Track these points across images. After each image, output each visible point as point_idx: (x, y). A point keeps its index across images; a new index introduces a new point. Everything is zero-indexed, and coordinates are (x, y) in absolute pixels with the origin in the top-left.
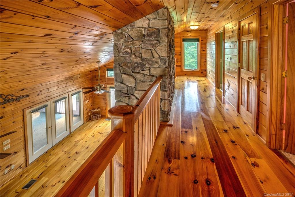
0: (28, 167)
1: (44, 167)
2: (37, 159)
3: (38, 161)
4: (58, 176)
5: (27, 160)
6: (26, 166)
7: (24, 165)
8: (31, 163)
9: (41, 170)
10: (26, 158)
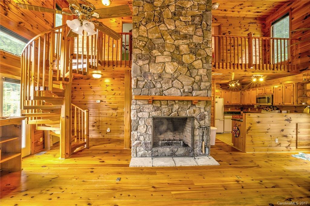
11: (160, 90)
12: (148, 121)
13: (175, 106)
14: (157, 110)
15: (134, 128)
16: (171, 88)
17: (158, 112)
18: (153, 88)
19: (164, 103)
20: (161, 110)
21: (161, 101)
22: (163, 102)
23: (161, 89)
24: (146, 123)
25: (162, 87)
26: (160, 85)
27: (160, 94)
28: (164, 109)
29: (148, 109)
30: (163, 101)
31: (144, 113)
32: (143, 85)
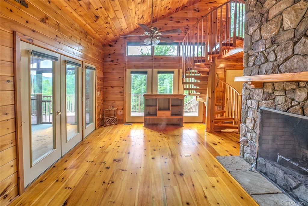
0: (23, 196)
1: (63, 189)
2: (39, 179)
3: (41, 181)
4: (110, 200)
5: (20, 176)
6: (18, 193)
7: (12, 190)
8: (28, 185)
9: (60, 196)
10: (17, 172)
11: (273, 64)
12: (256, 114)
13: (299, 93)
14: (267, 99)
15: (243, 119)
16: (292, 58)
17: (269, 101)
18: (264, 63)
19: (278, 87)
20: (274, 99)
21: (275, 83)
22: (277, 85)
23: (275, 63)
24: (254, 116)
25: (276, 60)
26: (274, 55)
27: (272, 71)
28: (278, 97)
29: (258, 95)
30: (276, 83)
31: (253, 101)
32: (253, 62)
